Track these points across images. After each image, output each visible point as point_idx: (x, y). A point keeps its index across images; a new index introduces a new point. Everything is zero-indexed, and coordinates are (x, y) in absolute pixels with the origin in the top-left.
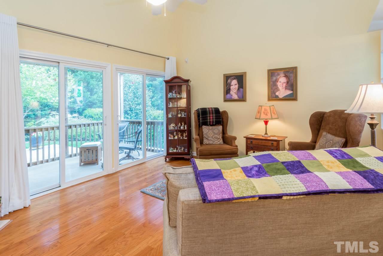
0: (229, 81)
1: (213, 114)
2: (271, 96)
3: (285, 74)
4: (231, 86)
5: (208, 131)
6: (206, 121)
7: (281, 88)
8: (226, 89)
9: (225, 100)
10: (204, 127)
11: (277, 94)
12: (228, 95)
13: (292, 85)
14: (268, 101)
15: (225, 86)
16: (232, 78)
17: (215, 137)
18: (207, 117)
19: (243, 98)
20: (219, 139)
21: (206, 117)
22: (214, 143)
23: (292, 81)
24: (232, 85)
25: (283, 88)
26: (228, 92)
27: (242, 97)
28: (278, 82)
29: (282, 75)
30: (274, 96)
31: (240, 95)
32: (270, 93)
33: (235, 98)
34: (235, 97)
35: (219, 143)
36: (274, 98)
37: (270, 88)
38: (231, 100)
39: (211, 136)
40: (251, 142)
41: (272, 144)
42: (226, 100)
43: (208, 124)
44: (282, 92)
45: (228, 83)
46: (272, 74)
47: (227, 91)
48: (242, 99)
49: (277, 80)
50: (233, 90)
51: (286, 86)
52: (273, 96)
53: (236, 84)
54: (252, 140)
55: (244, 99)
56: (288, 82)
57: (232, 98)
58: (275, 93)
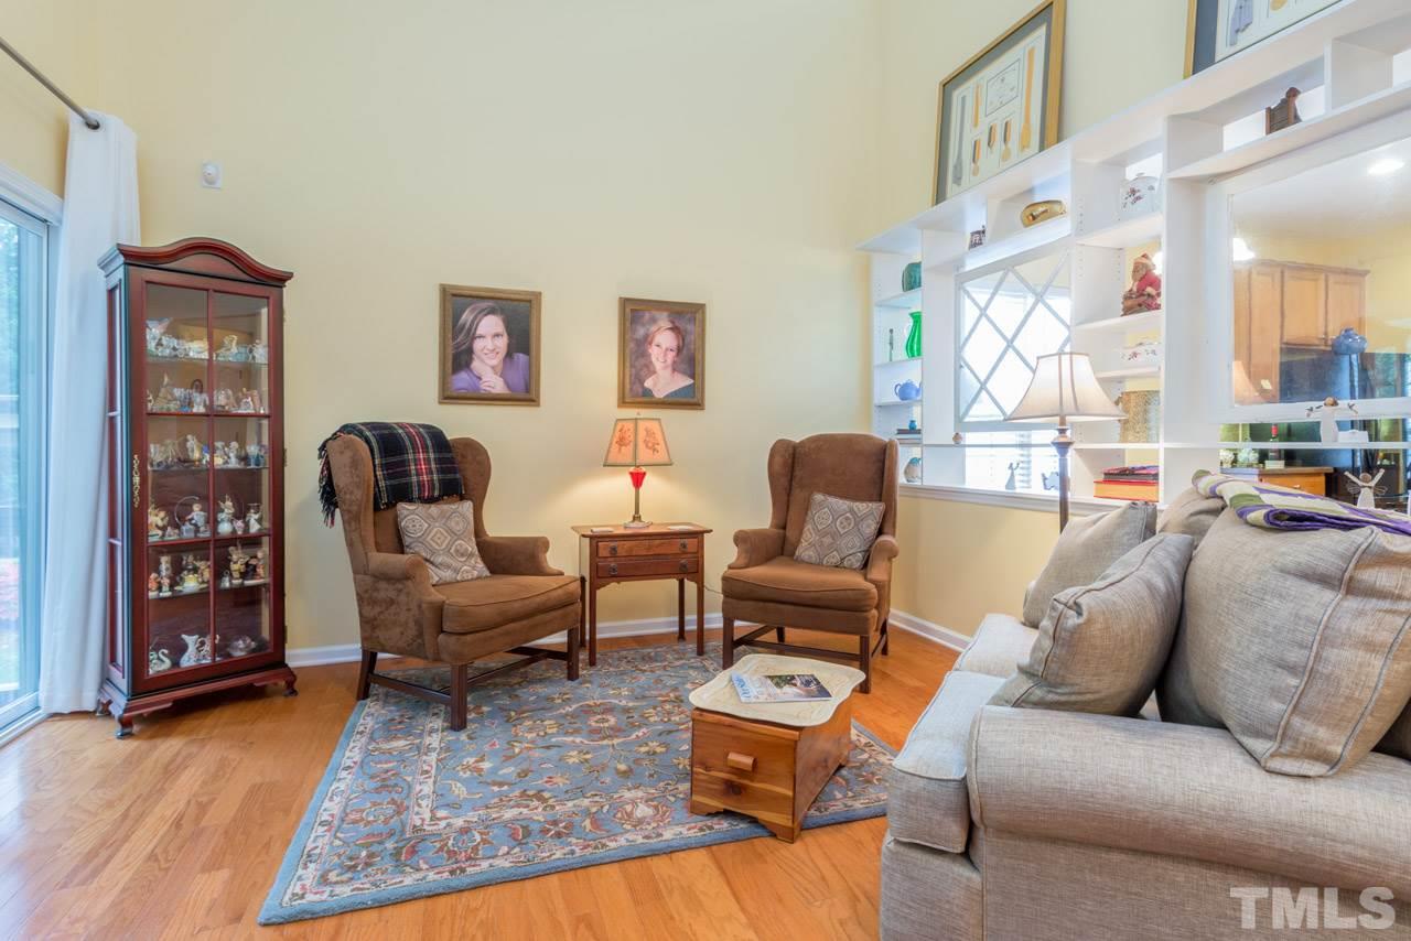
0: (467, 317)
1: (427, 452)
2: (631, 389)
3: (673, 322)
4: (474, 338)
5: (426, 525)
6: (403, 480)
7: (663, 365)
8: (450, 352)
9: (448, 393)
10: (404, 508)
11: (648, 384)
12: (463, 375)
13: (690, 360)
14: (619, 406)
15: (450, 335)
16: (485, 304)
17: (457, 551)
18: (404, 463)
19: (528, 390)
20: (471, 555)
21: (403, 461)
22: (459, 578)
23: (692, 347)
24: (480, 337)
25: (665, 368)
26: (463, 363)
27: (522, 385)
28: (650, 343)
29: (664, 321)
30: (640, 390)
31: (517, 378)
32: (627, 381)
33: (493, 391)
34: (494, 383)
35: (476, 573)
36: (637, 396)
37: (628, 364)
38: (475, 395)
39: (444, 546)
40: (614, 549)
41: (684, 546)
42: (448, 397)
43: (416, 494)
44: (664, 381)
45: (464, 325)
46: (634, 313)
47: (458, 357)
48: (524, 393)
49: (649, 339)
50: (484, 357)
51: (674, 362)
52: (634, 393)
53: (497, 335)
54: (612, 544)
55: (534, 397)
56: (679, 350)
57: (478, 389)
58: (642, 382)
